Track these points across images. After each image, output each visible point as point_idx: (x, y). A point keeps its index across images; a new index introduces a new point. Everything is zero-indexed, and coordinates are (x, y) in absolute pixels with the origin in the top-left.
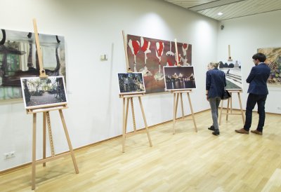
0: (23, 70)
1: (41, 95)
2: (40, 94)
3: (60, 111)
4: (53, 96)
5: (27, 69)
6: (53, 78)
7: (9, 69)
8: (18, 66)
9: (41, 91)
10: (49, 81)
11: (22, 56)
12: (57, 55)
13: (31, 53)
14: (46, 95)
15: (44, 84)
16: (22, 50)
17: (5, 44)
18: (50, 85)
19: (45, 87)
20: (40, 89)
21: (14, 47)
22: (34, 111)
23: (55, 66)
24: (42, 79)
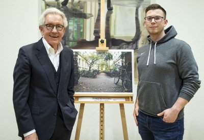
0: (88, 40)
1: (94, 77)
2: (93, 74)
3: (122, 106)
4: (112, 80)
5: (93, 38)
6: (116, 53)
7: (71, 37)
8: (82, 34)
9: (95, 71)
10: (109, 57)
11: (88, 21)
12: (137, 19)
13: (99, 15)
14: (102, 78)
15: (101, 61)
16: (88, 11)
17: (68, 5)
18: (111, 62)
19: (102, 65)
20: (95, 67)
21: (78, 8)
22: (81, 100)
23: (133, 34)
24: (100, 52)
